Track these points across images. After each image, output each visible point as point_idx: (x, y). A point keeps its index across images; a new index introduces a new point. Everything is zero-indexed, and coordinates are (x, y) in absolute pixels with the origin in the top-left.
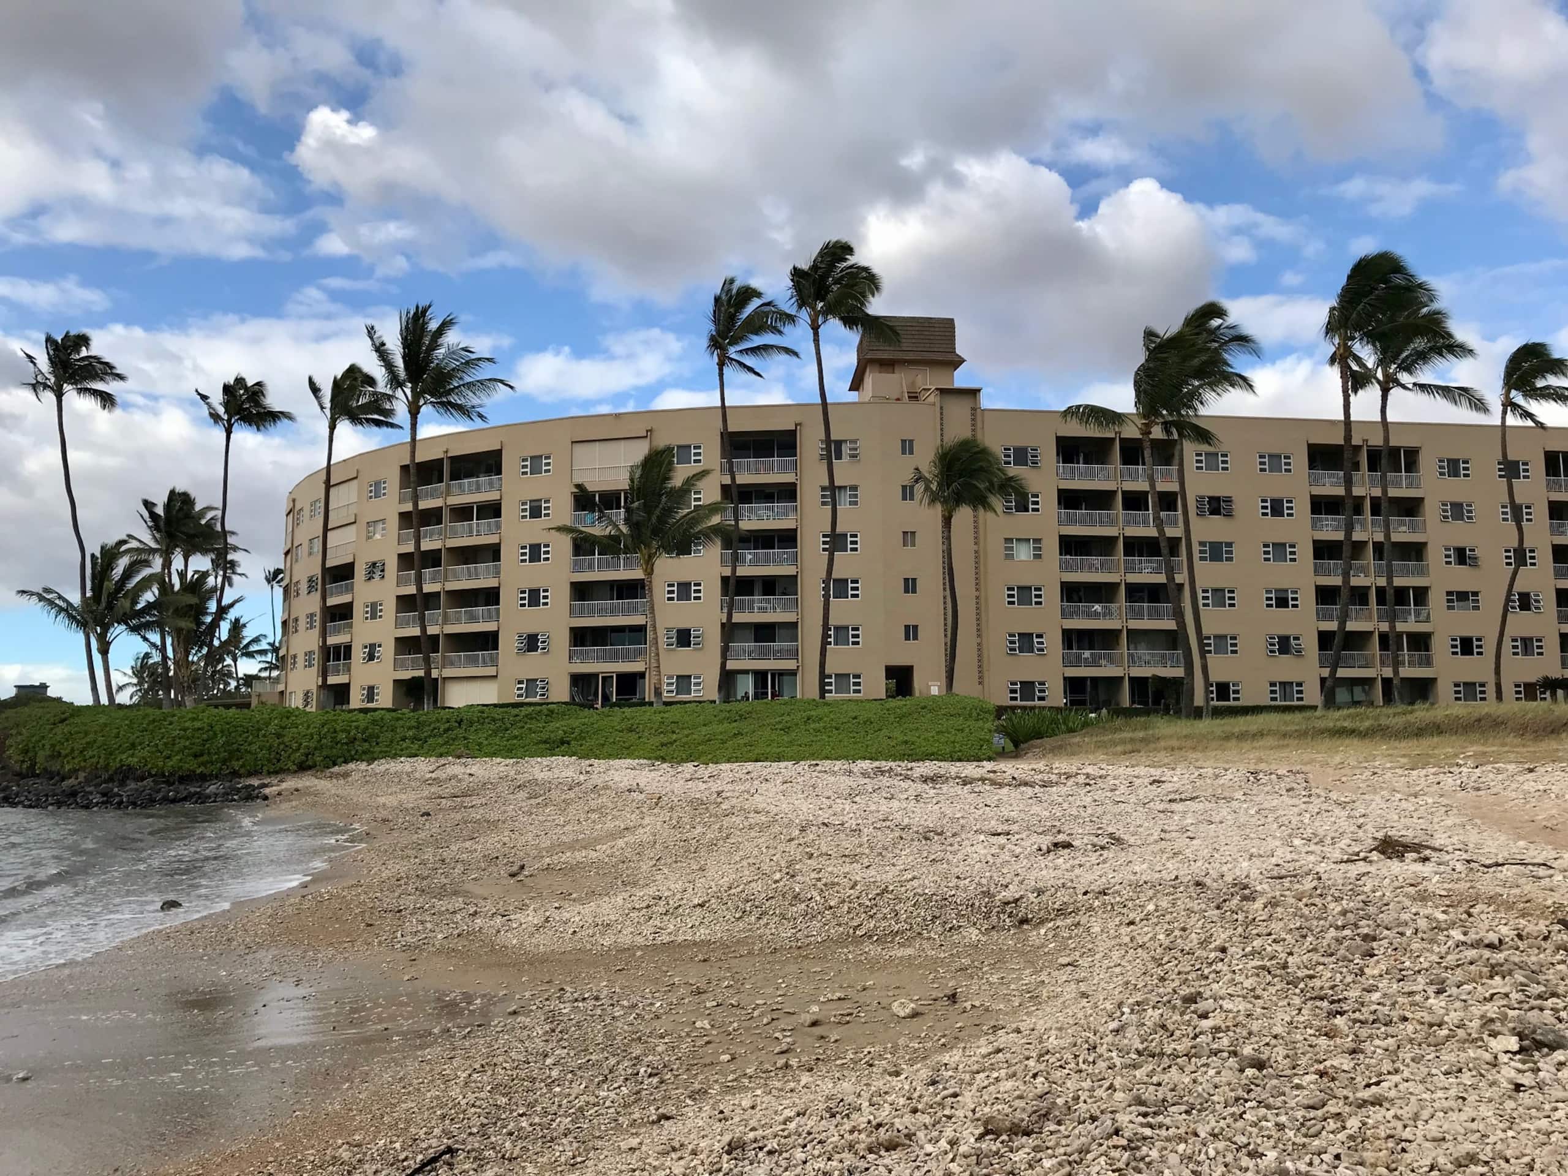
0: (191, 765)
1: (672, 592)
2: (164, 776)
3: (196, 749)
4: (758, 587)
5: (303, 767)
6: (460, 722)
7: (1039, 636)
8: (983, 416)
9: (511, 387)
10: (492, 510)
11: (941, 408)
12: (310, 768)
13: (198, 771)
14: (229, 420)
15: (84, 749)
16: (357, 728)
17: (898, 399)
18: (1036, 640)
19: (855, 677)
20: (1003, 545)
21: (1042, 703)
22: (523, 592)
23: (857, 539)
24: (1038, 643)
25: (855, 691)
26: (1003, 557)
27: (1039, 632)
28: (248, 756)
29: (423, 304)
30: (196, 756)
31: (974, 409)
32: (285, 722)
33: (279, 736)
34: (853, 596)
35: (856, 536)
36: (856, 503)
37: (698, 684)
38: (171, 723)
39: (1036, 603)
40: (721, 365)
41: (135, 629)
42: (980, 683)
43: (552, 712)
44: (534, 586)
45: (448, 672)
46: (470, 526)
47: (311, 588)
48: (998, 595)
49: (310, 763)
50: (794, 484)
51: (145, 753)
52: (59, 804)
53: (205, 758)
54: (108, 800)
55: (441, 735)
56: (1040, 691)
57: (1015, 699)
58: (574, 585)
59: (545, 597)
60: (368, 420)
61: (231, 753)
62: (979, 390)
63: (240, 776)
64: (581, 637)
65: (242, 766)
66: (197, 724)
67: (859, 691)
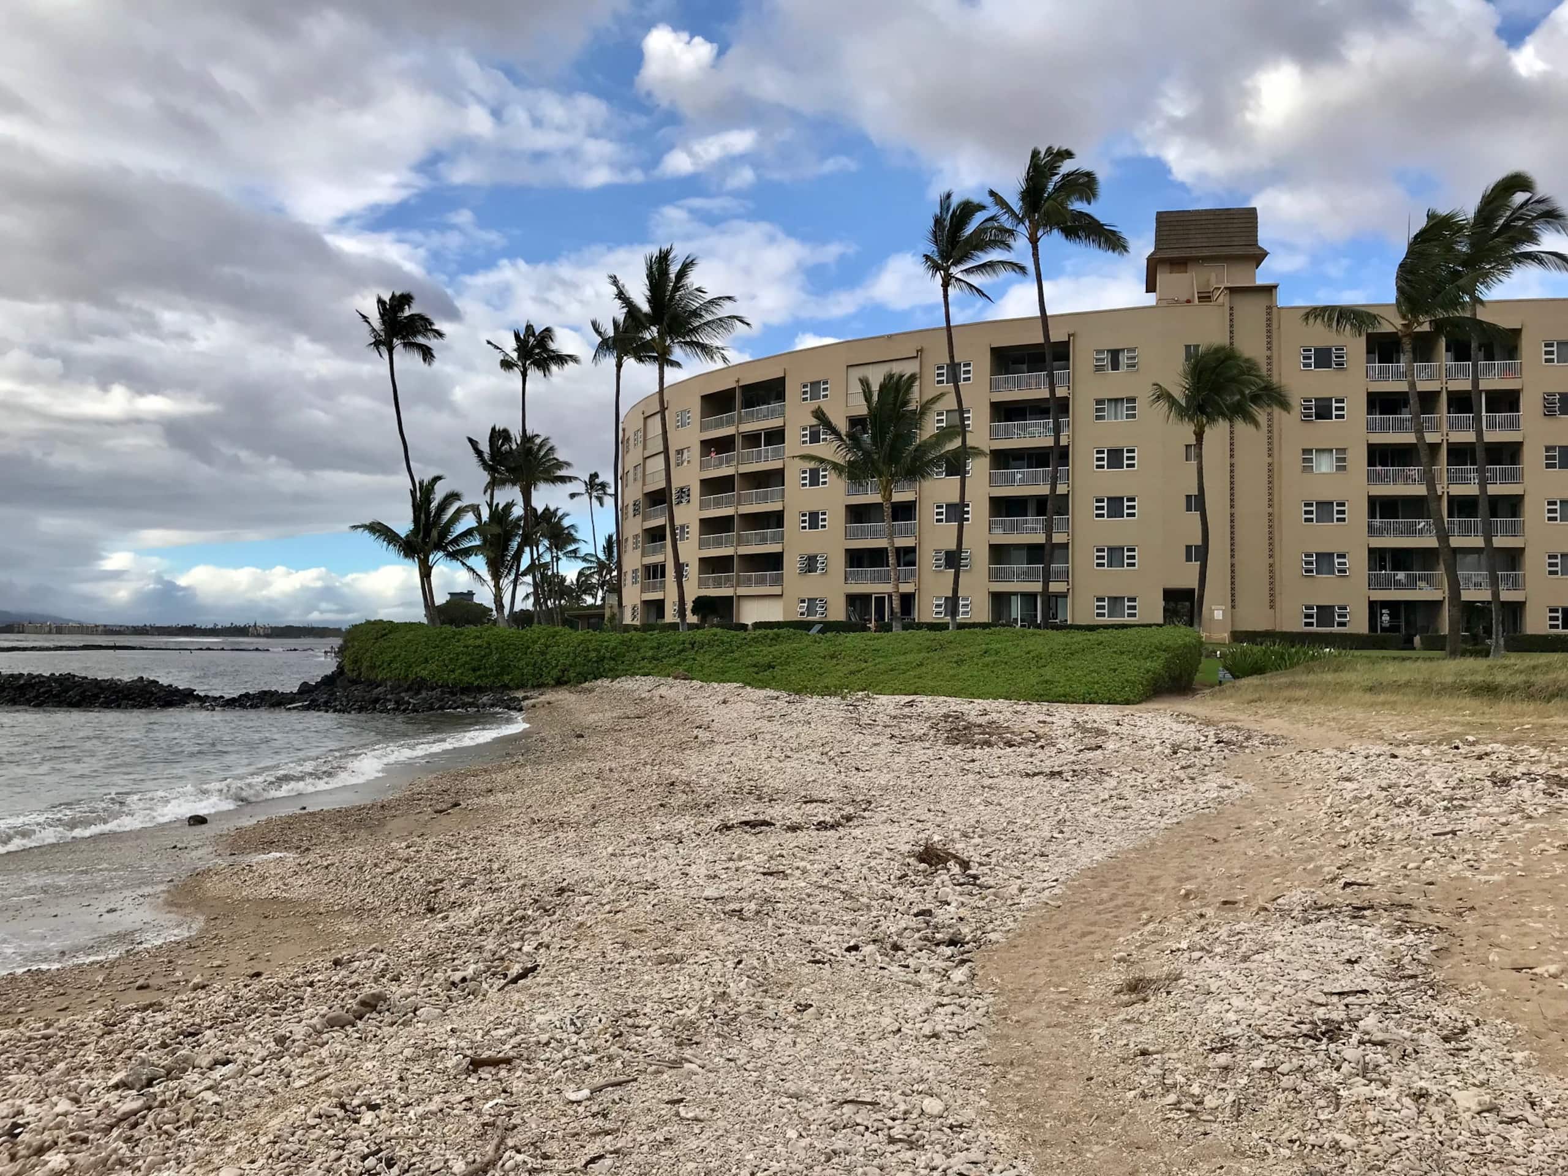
0: (470, 678)
1: (941, 513)
2: (447, 685)
3: (475, 664)
4: (1032, 507)
5: (560, 683)
6: (693, 644)
7: (1340, 556)
8: (1279, 313)
9: (748, 324)
10: (776, 436)
11: (1231, 309)
12: (566, 683)
13: (476, 683)
14: (524, 365)
15: (391, 662)
16: (607, 647)
17: (1188, 301)
18: (1336, 561)
19: (1130, 600)
20: (1301, 456)
21: (1342, 629)
22: (804, 515)
23: (1135, 454)
24: (1339, 564)
25: (1130, 615)
26: (1300, 469)
27: (1342, 551)
28: (517, 672)
29: (665, 248)
30: (474, 670)
31: (1269, 308)
32: (551, 641)
33: (543, 653)
34: (1129, 515)
35: (1133, 451)
36: (1134, 416)
37: (966, 606)
38: (458, 641)
39: (1338, 520)
40: (945, 285)
41: (453, 556)
42: (1271, 607)
43: (778, 635)
44: (814, 509)
45: (742, 591)
46: (759, 452)
47: (636, 512)
48: (1293, 513)
49: (565, 679)
50: (1067, 399)
51: (434, 667)
52: (360, 710)
53: (482, 672)
54: (400, 707)
55: (674, 656)
56: (1340, 616)
57: (1311, 624)
58: (850, 508)
59: (824, 520)
60: (649, 357)
61: (503, 668)
62: (1275, 287)
63: (511, 689)
64: (856, 559)
65: (511, 680)
66: (478, 642)
67: (1134, 615)
